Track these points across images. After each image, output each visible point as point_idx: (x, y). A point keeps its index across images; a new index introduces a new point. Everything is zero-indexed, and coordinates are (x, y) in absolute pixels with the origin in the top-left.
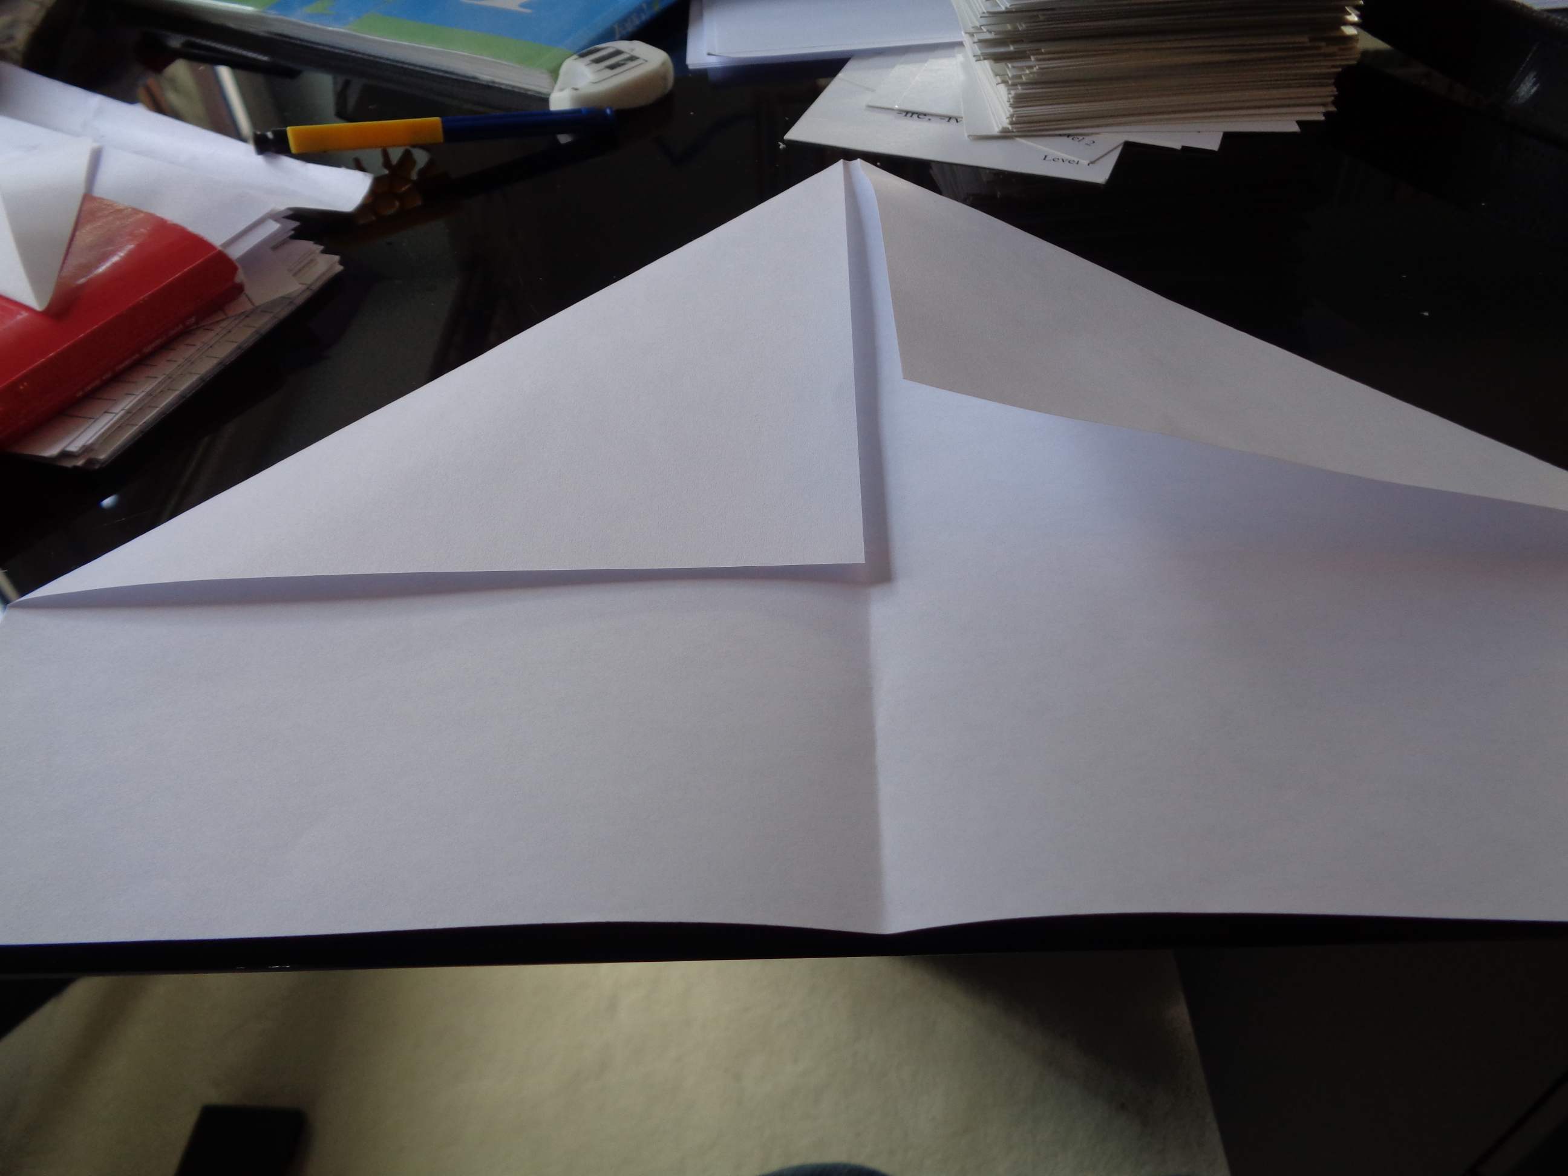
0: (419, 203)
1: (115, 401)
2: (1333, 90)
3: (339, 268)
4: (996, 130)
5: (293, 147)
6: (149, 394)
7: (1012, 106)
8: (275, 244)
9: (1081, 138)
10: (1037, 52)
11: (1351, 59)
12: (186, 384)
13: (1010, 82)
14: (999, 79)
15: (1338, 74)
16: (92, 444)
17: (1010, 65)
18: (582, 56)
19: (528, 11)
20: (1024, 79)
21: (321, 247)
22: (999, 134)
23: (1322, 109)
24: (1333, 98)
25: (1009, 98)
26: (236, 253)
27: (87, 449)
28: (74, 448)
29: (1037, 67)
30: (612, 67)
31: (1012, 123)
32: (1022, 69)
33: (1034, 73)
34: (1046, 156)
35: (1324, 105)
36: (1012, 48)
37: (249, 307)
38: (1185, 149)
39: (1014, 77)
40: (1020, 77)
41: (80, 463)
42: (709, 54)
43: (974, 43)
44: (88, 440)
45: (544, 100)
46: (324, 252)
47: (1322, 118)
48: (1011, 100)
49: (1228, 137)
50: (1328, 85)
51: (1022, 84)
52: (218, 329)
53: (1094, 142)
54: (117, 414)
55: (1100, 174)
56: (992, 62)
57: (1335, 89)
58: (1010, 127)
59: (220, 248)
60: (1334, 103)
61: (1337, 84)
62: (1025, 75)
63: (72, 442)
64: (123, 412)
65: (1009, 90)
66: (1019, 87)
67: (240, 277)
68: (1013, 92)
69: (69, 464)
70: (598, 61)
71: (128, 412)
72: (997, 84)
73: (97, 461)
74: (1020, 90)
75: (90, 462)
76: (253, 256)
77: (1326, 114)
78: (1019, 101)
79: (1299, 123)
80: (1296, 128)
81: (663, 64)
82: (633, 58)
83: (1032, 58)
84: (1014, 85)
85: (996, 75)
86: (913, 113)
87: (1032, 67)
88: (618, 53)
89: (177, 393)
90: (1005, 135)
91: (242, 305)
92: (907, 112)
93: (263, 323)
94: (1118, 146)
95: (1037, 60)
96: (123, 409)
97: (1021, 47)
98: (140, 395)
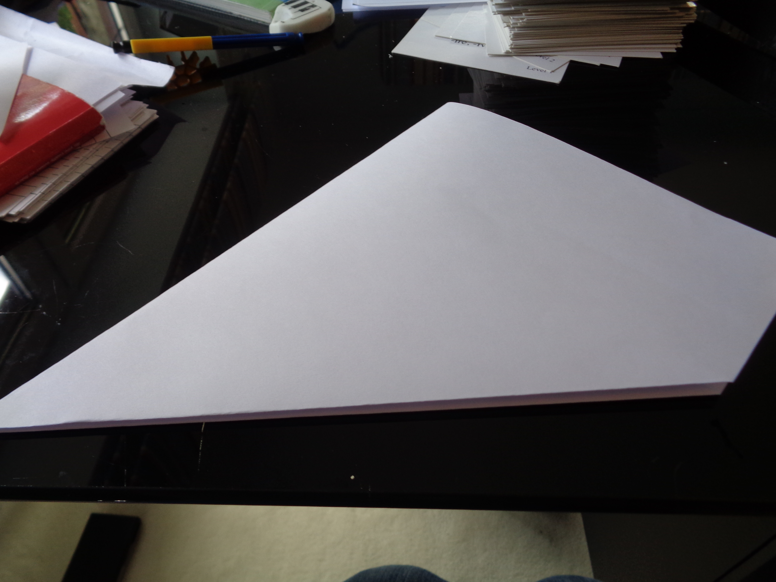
0: (200, 81)
1: (36, 187)
2: (681, 36)
3: (157, 117)
4: (503, 52)
5: (134, 50)
6: (54, 184)
7: (512, 39)
8: (122, 103)
9: (547, 57)
10: (526, 11)
11: (691, 20)
12: (74, 178)
13: (511, 26)
14: (505, 25)
15: (684, 27)
16: (24, 210)
17: (511, 18)
18: (287, 4)
20: (519, 25)
21: (147, 105)
22: (505, 54)
23: (675, 46)
24: (681, 41)
25: (510, 35)
26: (101, 109)
27: (20, 213)
28: (13, 213)
29: (526, 19)
30: (302, 10)
31: (511, 48)
32: (518, 19)
33: (524, 22)
34: (529, 67)
35: (676, 44)
36: (513, 8)
37: (108, 137)
38: (602, 65)
39: (514, 24)
40: (517, 24)
41: (16, 220)
42: (354, 4)
43: (493, 5)
44: (21, 208)
45: (266, 27)
46: (148, 108)
47: (675, 51)
48: (512, 36)
49: (625, 60)
50: (678, 33)
51: (518, 27)
52: (91, 149)
53: (554, 60)
54: (36, 194)
55: (557, 78)
56: (502, 15)
57: (682, 36)
58: (510, 50)
59: (92, 106)
60: (681, 43)
61: (683, 33)
62: (519, 23)
63: (13, 209)
64: (40, 194)
65: (510, 30)
66: (516, 29)
67: (103, 121)
68: (513, 32)
69: (10, 221)
70: (295, 7)
71: (43, 193)
72: (505, 27)
73: (25, 219)
74: (516, 31)
75: (22, 219)
76: (111, 111)
77: (677, 49)
78: (516, 37)
79: (663, 53)
80: (660, 56)
81: (329, 10)
82: (313, 6)
83: (524, 14)
84: (514, 28)
85: (504, 22)
86: (460, 41)
87: (523, 19)
88: (305, 3)
89: (69, 183)
90: (508, 55)
91: (104, 136)
92: (457, 40)
93: (115, 146)
94: (567, 63)
95: (526, 15)
96: (40, 192)
97: (518, 8)
98: (49, 184)
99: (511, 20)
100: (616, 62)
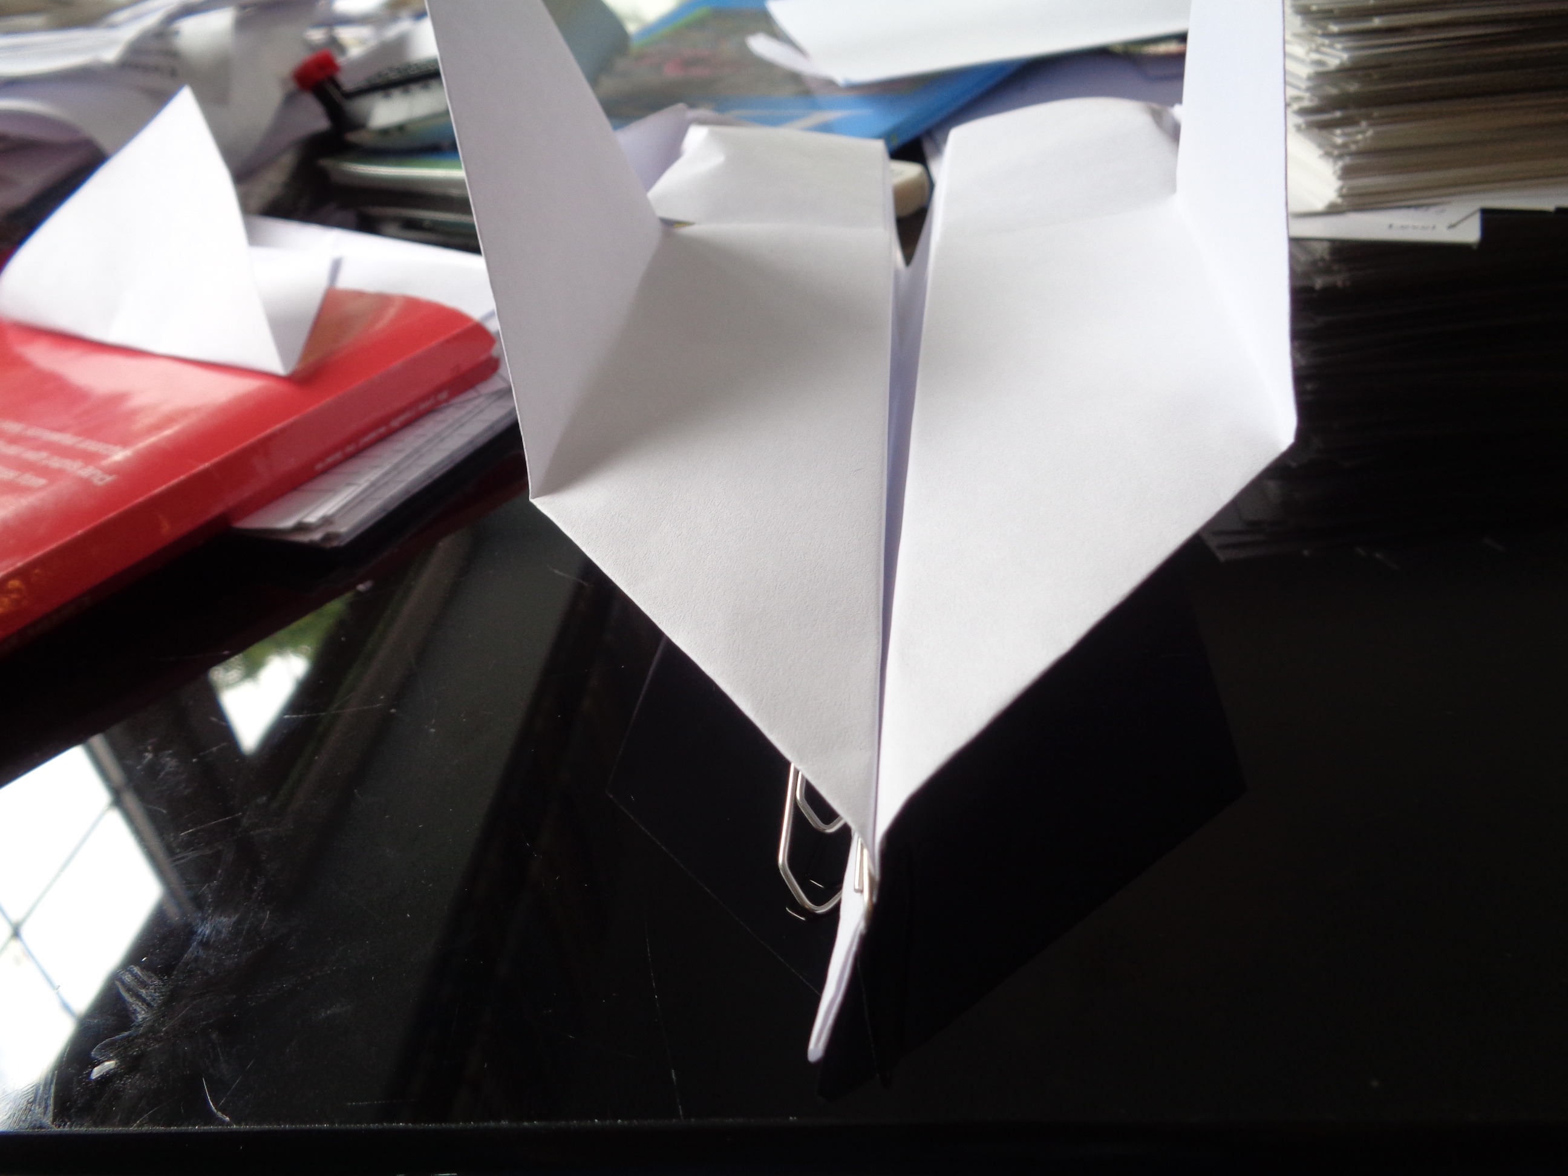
4: (1320, 205)
6: (394, 467)
10: (1368, 117)
13: (1336, 152)
14: (1322, 152)
16: (333, 515)
17: (1337, 133)
20: (1353, 148)
22: (1326, 210)
25: (1336, 170)
26: (494, 327)
27: (327, 521)
29: (1370, 133)
31: (1342, 196)
32: (1351, 135)
33: (1365, 140)
36: (1338, 114)
37: (504, 386)
39: (1345, 145)
40: (1349, 145)
41: (317, 536)
48: (1339, 173)
51: (1351, 154)
52: (470, 406)
54: (359, 486)
55: (1470, 233)
56: (1316, 131)
58: (1339, 201)
59: (478, 322)
62: (1357, 142)
63: (312, 511)
65: (1335, 162)
66: (1348, 157)
67: (499, 349)
68: (1340, 164)
69: (304, 538)
72: (1321, 157)
73: (337, 536)
74: (1347, 160)
75: (328, 537)
78: (1347, 173)
81: (920, 176)
83: (1364, 123)
84: (1340, 157)
85: (1319, 146)
87: (1364, 134)
90: (1332, 210)
91: (494, 384)
94: (1475, 213)
95: (1371, 125)
96: (366, 481)
97: (1352, 112)
98: (385, 467)
99: (1338, 137)
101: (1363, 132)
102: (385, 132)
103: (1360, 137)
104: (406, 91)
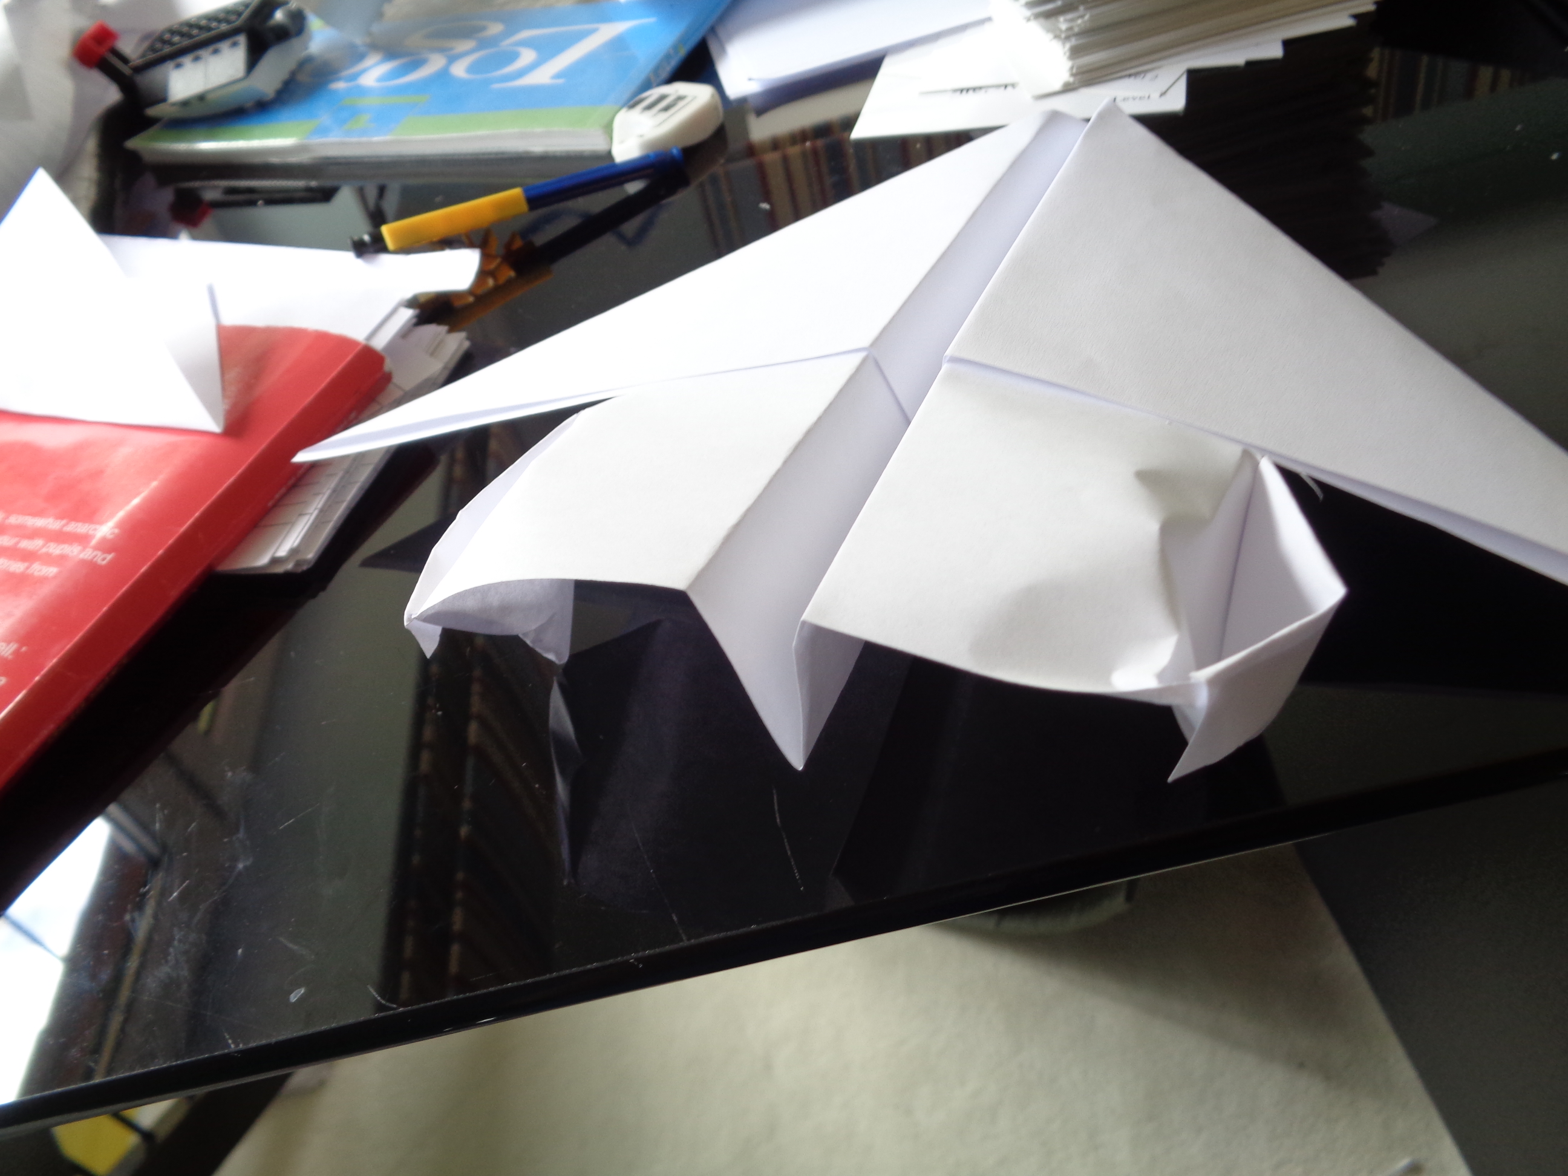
0: (512, 274)
1: (306, 502)
3: (467, 344)
4: (1057, 86)
5: (390, 243)
6: (334, 491)
7: (1069, 58)
8: (404, 334)
9: (1142, 75)
13: (1063, 36)
14: (1052, 36)
16: (298, 545)
17: (1061, 19)
18: (632, 106)
19: (561, 81)
20: (1076, 30)
21: (446, 328)
22: (1060, 89)
25: (1065, 52)
26: (379, 343)
27: (294, 552)
28: (282, 552)
29: (1088, 16)
30: (666, 109)
31: (1072, 75)
32: (1072, 20)
33: (1085, 22)
38: (1249, 63)
39: (1070, 29)
41: (289, 566)
42: (750, 80)
44: (294, 542)
45: (609, 155)
46: (450, 331)
47: (1373, 8)
48: (1068, 53)
49: (1288, 44)
51: (1075, 36)
53: (1157, 76)
54: (312, 514)
55: (1176, 103)
56: (1042, 20)
58: (1072, 79)
59: (364, 343)
62: (1079, 26)
63: (280, 545)
64: (316, 512)
65: (1064, 44)
66: (1074, 39)
67: (388, 365)
68: (1068, 46)
69: (280, 569)
70: (650, 107)
71: (322, 511)
72: (1051, 40)
73: (305, 561)
74: (1074, 41)
75: (298, 564)
76: (392, 345)
78: (1075, 53)
79: (1353, 16)
80: (1349, 22)
81: (713, 96)
82: (680, 98)
83: (1081, 8)
84: (1067, 38)
85: (1049, 32)
86: (968, 90)
87: (1082, 18)
88: (663, 98)
90: (1068, 89)
91: (393, 393)
92: (962, 91)
94: (1182, 75)
95: (1087, 9)
96: (315, 509)
98: (327, 493)
99: (1063, 23)
100: (1275, 51)
101: (1082, 17)
102: (185, 103)
103: (1079, 21)
104: (197, 59)
